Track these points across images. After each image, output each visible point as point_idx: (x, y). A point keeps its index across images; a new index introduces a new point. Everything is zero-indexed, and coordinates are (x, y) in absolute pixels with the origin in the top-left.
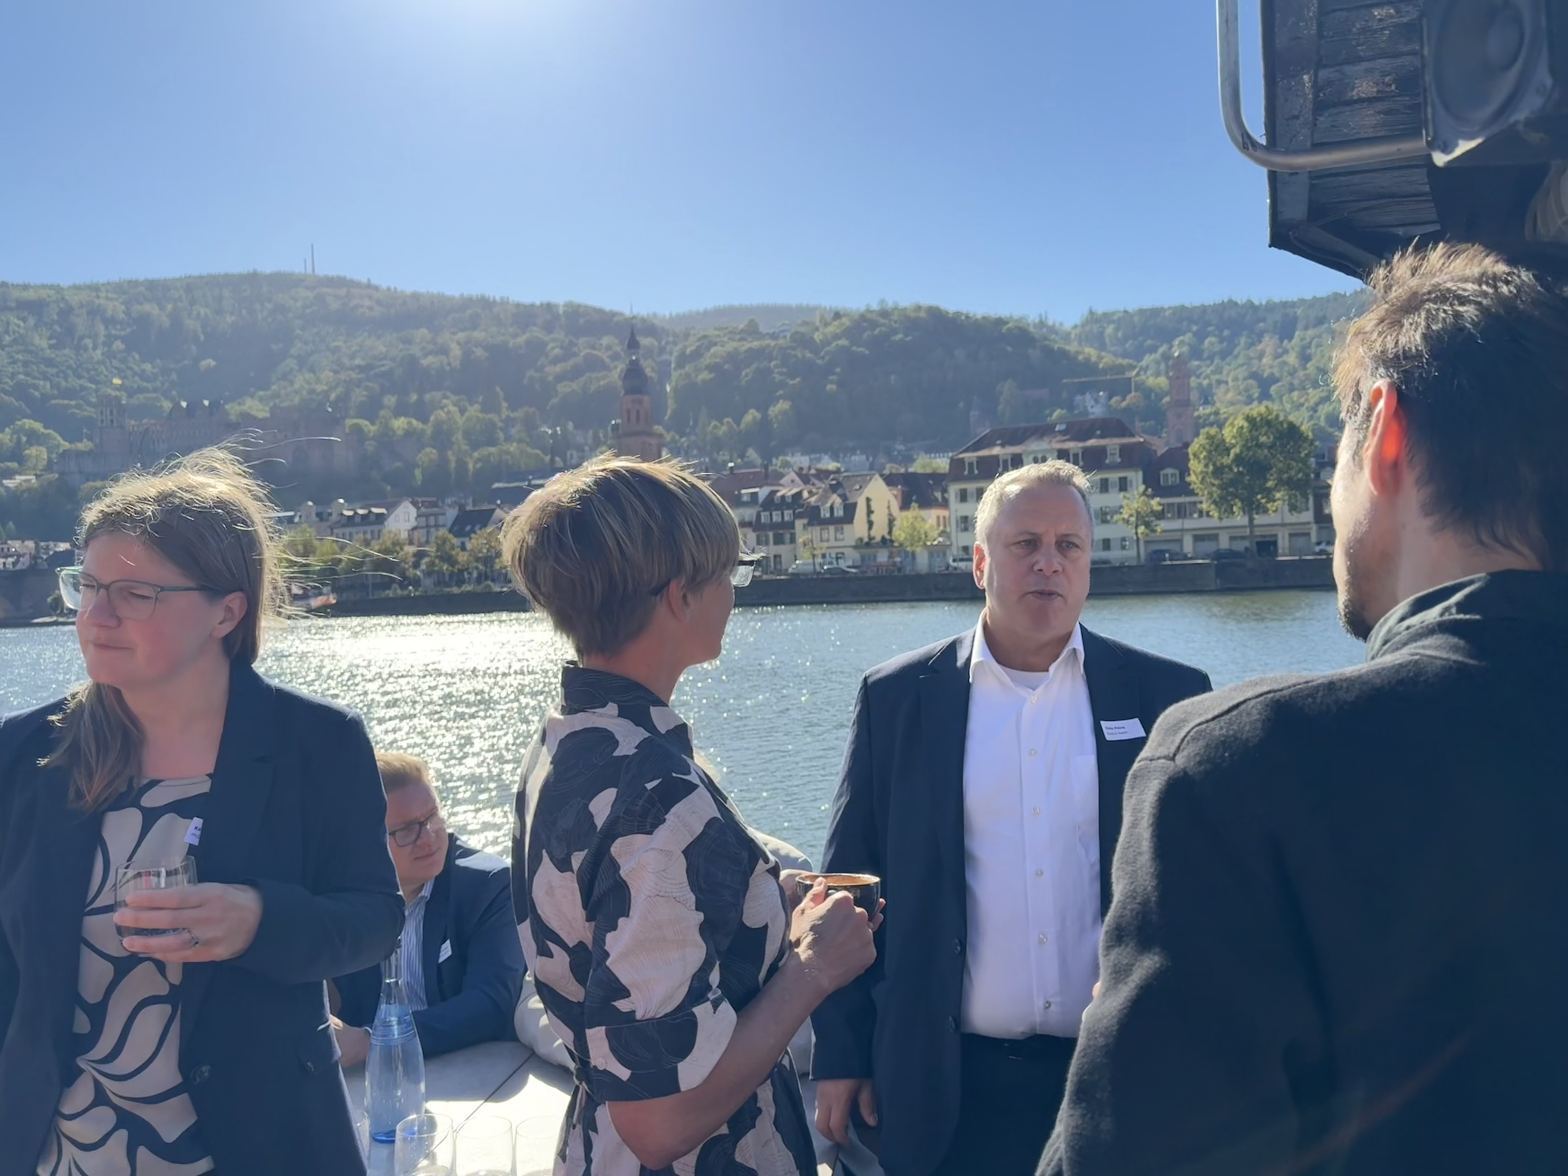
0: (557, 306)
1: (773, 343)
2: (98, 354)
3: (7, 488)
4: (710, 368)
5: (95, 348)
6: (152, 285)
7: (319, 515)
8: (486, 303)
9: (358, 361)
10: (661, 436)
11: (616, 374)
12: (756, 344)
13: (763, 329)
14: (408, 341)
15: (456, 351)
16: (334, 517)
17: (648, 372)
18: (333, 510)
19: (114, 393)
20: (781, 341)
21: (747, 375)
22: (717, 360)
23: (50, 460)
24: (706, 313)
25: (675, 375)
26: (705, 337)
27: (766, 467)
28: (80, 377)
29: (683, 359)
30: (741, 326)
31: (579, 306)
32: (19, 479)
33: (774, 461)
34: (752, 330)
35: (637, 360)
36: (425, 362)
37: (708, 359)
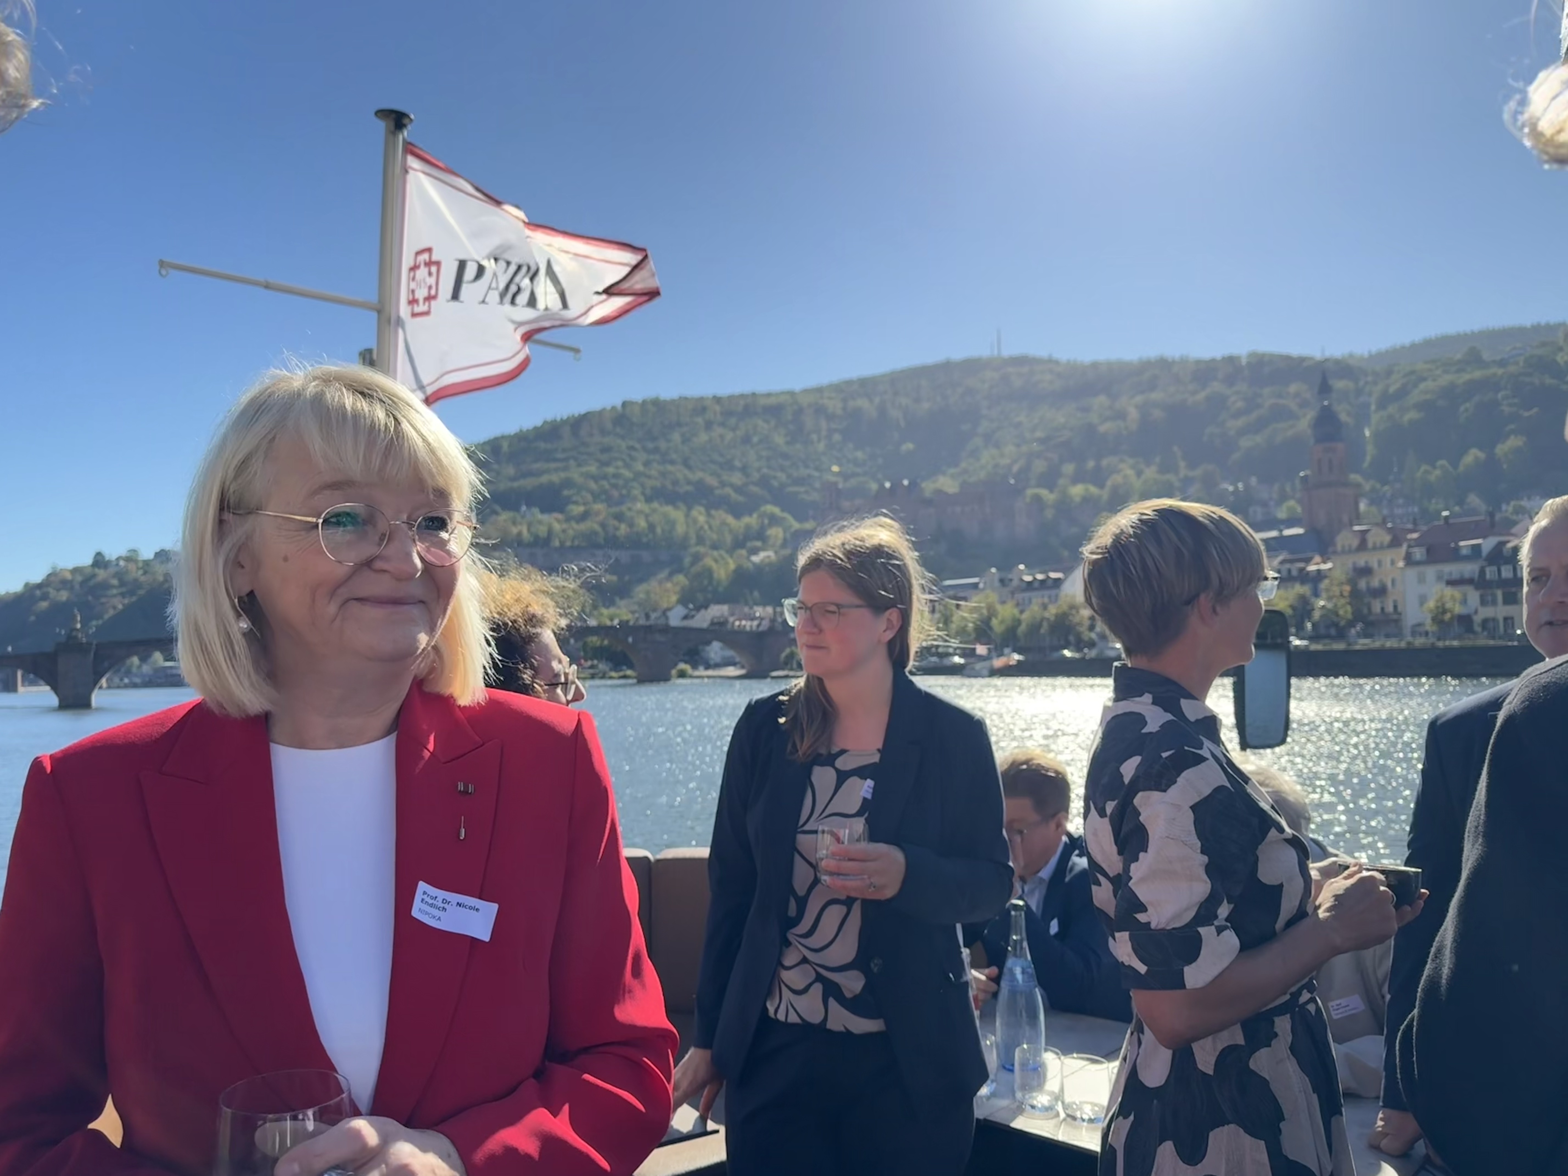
0: (1238, 358)
1: (1500, 371)
2: (821, 447)
3: (754, 564)
4: (1419, 406)
5: (819, 441)
6: (863, 382)
7: (1002, 581)
8: (1163, 364)
9: (1039, 434)
10: (1358, 486)
11: (1304, 423)
12: (1478, 374)
13: (1486, 356)
14: (1086, 410)
15: (1133, 414)
16: (1015, 583)
17: (1343, 417)
18: (1013, 576)
19: (833, 479)
20: (1512, 369)
21: (1467, 410)
22: (1428, 397)
23: (785, 540)
24: (1413, 347)
25: (1375, 418)
26: (1413, 372)
27: (1491, 515)
28: (807, 467)
29: (1385, 401)
30: (1459, 356)
31: (1263, 355)
32: (762, 555)
33: (1504, 507)
34: (1474, 358)
35: (1330, 405)
36: (1102, 428)
37: (1416, 396)
